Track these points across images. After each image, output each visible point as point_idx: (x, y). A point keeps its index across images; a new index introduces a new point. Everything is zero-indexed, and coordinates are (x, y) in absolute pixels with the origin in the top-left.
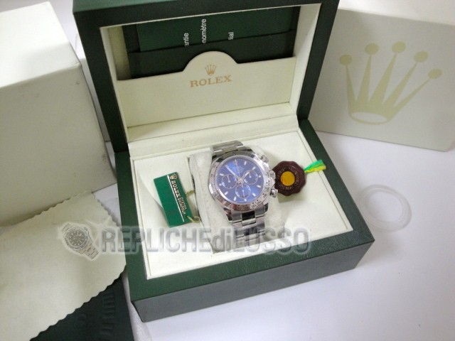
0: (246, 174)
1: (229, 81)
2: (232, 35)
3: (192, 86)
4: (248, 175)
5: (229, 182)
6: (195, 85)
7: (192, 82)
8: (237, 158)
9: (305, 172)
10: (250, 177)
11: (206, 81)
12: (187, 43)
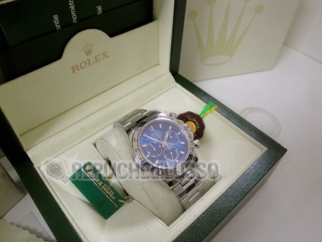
0: (167, 136)
1: (107, 57)
2: (100, 9)
3: (74, 72)
4: (169, 136)
5: (155, 149)
6: (76, 70)
7: (73, 67)
8: (152, 124)
9: (201, 117)
10: (171, 137)
11: (86, 63)
12: (58, 27)
